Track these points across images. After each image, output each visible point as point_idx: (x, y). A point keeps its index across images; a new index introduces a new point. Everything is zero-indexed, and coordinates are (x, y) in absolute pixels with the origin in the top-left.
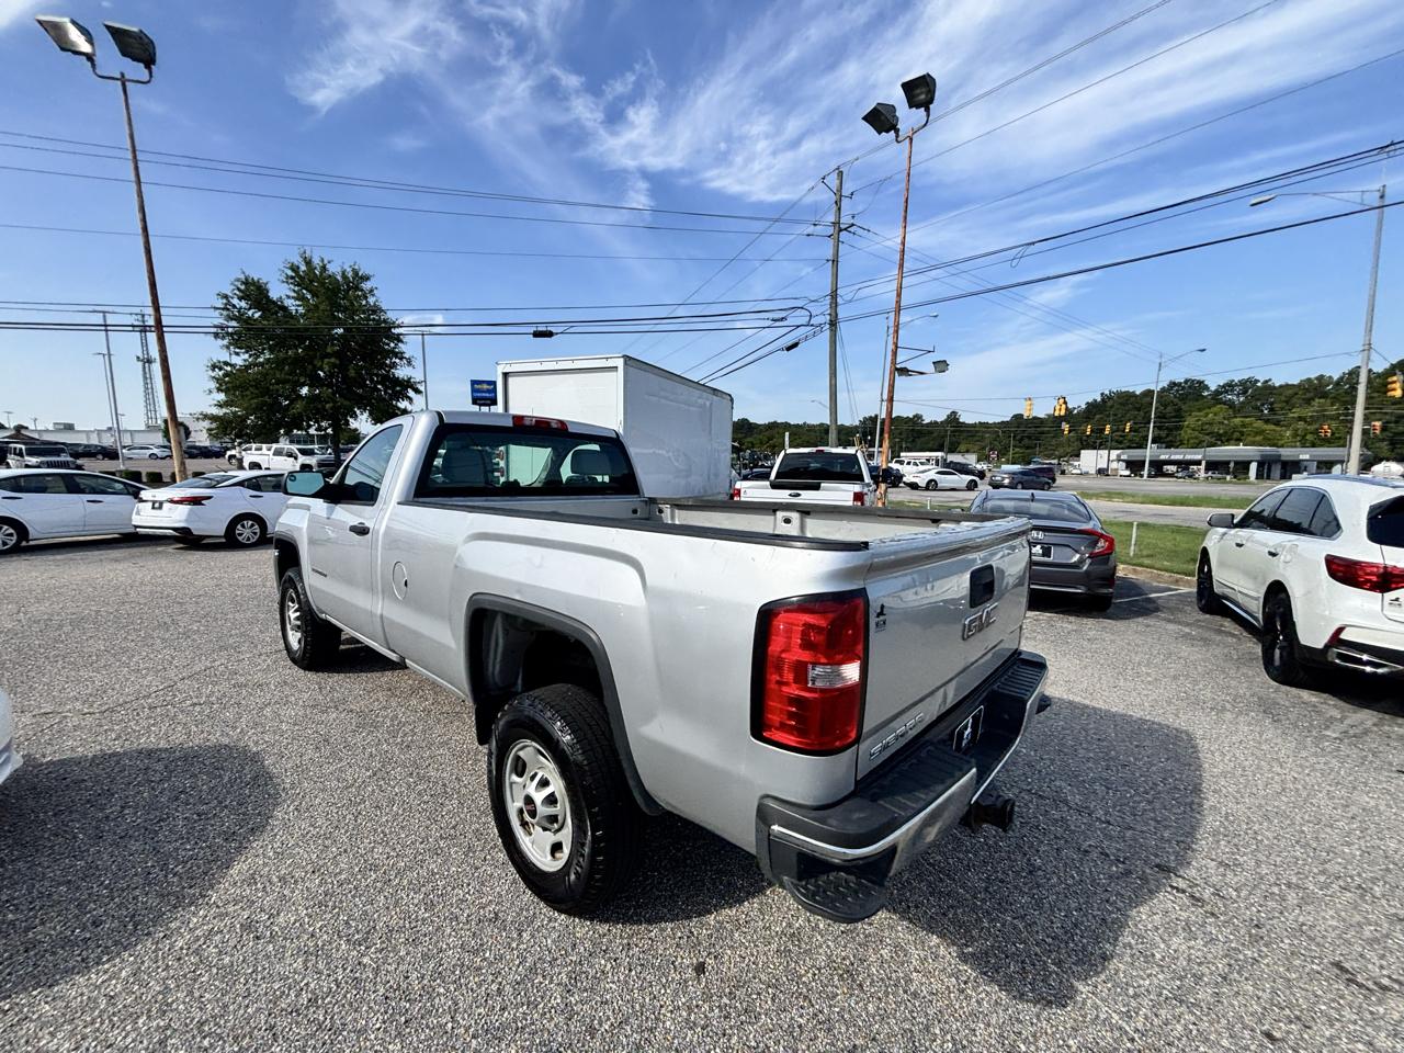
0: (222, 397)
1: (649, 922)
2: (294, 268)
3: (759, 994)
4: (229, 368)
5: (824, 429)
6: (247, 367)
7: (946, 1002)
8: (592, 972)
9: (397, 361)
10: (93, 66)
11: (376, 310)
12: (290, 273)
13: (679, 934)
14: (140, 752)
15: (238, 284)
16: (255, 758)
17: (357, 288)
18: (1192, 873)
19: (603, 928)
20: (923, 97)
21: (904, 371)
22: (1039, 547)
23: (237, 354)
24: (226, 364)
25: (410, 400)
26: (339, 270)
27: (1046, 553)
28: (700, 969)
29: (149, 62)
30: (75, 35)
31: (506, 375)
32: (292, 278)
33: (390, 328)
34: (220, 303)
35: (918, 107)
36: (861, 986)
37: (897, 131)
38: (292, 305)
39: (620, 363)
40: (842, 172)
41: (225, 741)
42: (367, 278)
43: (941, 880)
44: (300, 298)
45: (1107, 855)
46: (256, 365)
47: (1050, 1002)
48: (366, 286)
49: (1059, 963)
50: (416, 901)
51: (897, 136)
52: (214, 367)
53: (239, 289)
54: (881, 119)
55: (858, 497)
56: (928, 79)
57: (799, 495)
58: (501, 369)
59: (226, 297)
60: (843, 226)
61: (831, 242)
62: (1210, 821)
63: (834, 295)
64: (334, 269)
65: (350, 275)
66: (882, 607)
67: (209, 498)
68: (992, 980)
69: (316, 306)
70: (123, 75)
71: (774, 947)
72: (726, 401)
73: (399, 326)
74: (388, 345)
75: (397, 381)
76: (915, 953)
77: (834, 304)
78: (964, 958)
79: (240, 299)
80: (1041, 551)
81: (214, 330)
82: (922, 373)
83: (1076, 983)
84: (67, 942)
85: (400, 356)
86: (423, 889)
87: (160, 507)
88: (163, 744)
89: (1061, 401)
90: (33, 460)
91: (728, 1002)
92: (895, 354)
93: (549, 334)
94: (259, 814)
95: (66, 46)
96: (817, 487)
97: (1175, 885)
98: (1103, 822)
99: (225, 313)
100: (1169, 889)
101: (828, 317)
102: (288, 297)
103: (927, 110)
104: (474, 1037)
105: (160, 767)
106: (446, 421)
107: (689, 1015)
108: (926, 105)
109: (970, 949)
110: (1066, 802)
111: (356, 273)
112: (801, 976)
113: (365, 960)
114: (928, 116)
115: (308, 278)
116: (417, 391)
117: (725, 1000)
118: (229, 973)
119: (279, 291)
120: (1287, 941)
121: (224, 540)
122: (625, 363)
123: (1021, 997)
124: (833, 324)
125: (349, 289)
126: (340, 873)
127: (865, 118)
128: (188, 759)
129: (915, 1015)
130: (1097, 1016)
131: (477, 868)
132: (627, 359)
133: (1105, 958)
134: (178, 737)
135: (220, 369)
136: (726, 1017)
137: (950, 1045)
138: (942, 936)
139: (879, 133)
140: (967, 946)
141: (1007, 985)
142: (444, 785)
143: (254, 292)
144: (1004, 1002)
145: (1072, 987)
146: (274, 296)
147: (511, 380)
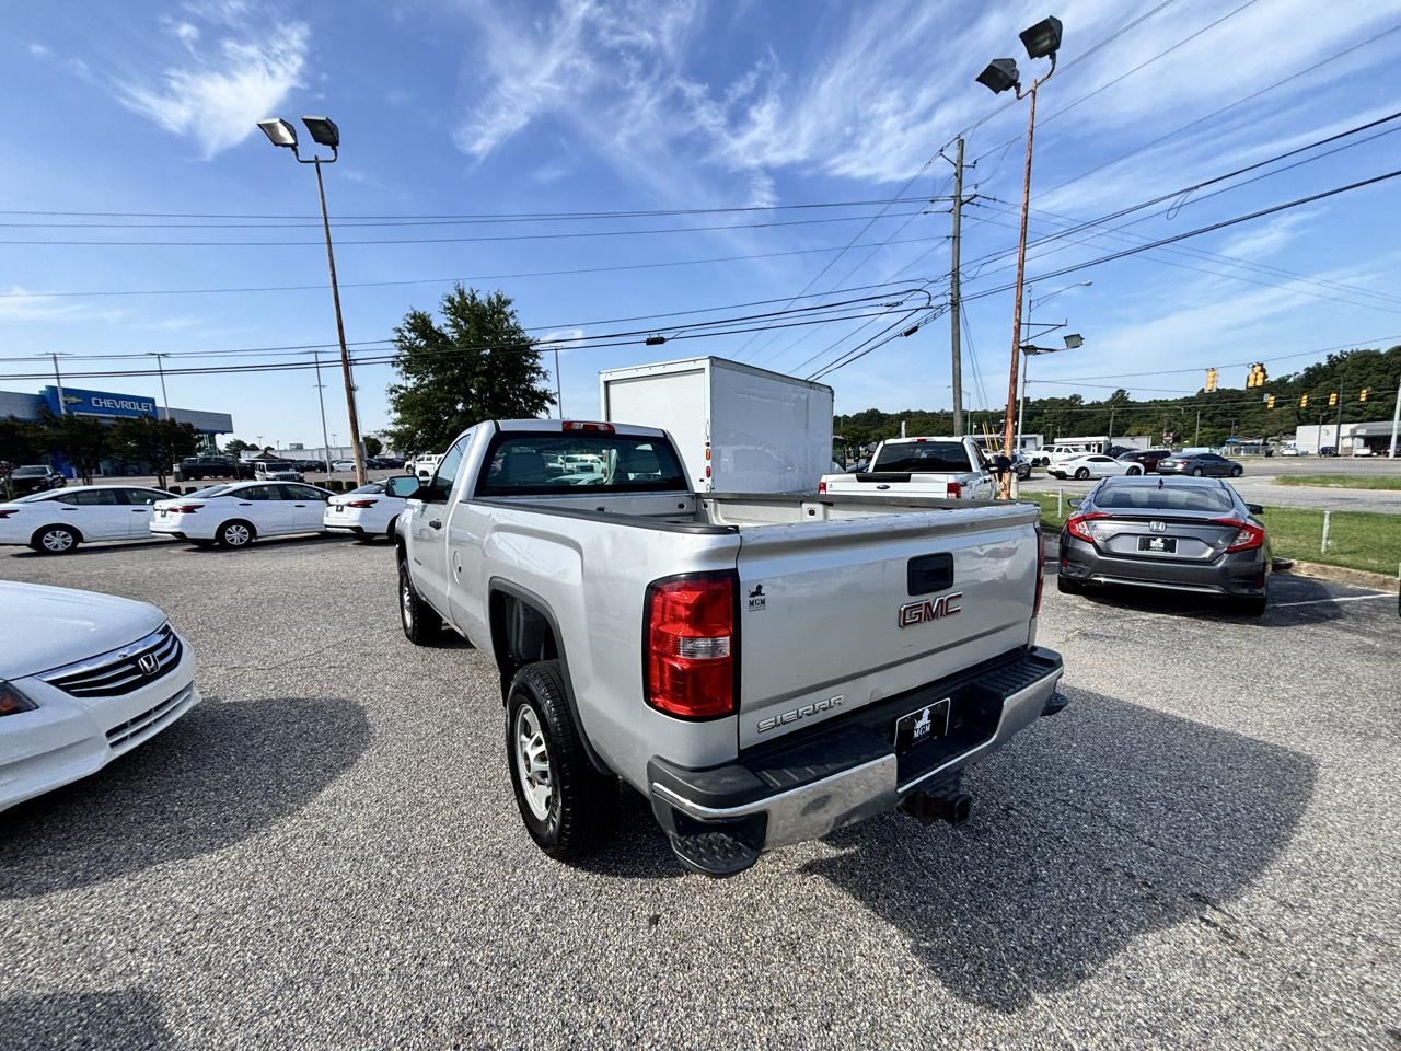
0: (398, 415)
1: (624, 876)
2: (451, 300)
3: (699, 949)
4: (402, 391)
5: (948, 417)
6: (416, 389)
7: (880, 987)
8: (562, 908)
9: (535, 375)
10: (297, 154)
11: (516, 330)
12: (448, 305)
13: (647, 890)
14: (286, 700)
15: (408, 319)
16: (360, 711)
17: (501, 312)
18: (1237, 908)
19: (583, 875)
20: (1047, 42)
21: (1030, 350)
22: (1159, 540)
23: (408, 378)
24: (401, 387)
25: (547, 410)
26: (486, 298)
27: (1170, 545)
28: (655, 920)
29: (334, 144)
30: (283, 132)
31: (607, 383)
32: (449, 308)
33: (528, 346)
34: (396, 336)
35: (1041, 55)
36: (799, 958)
37: (1018, 87)
38: (449, 332)
39: (706, 364)
40: (963, 141)
41: (344, 696)
42: (508, 303)
43: (924, 876)
44: (455, 325)
45: (1133, 877)
46: (422, 387)
47: (996, 1006)
48: (508, 310)
49: (1022, 972)
50: (443, 833)
51: (1018, 92)
52: (392, 391)
53: (408, 323)
54: (998, 77)
55: (952, 488)
56: (1053, 24)
57: (888, 487)
58: (603, 378)
59: (399, 330)
60: (964, 199)
61: (951, 218)
62: (1292, 856)
63: (956, 273)
64: (482, 298)
65: (495, 301)
66: (759, 587)
67: (376, 501)
68: (939, 975)
69: (468, 332)
70: (316, 158)
71: (729, 912)
72: (826, 395)
73: (536, 344)
74: (527, 361)
75: (535, 394)
76: (866, 938)
77: (956, 283)
78: (916, 950)
79: (410, 331)
80: (1162, 546)
81: (391, 359)
82: (1051, 350)
83: (1033, 994)
84: (205, 830)
85: (537, 370)
86: (451, 825)
87: (342, 511)
88: (302, 696)
89: (1258, 368)
90: (271, 474)
91: (669, 951)
92: (1018, 331)
93: (661, 341)
94: (352, 754)
95: (277, 142)
96: (907, 479)
97: (1207, 917)
98: (1145, 843)
99: (399, 344)
100: (1197, 921)
101: (950, 297)
102: (446, 325)
103: (1053, 57)
104: (454, 941)
105: (295, 712)
106: (502, 429)
107: (631, 955)
108: (1051, 52)
109: (928, 944)
110: (1106, 818)
111: (499, 298)
112: (743, 941)
113: (394, 872)
114: (1054, 63)
115: (462, 308)
116: (553, 402)
117: (667, 949)
118: (301, 865)
119: (441, 322)
120: (1332, 996)
121: (386, 537)
122: (712, 364)
123: (965, 996)
124: (955, 304)
125: (494, 313)
126: (395, 805)
127: (978, 80)
128: (315, 708)
129: (843, 992)
130: (1044, 1029)
131: (497, 814)
132: (714, 360)
133: (1080, 976)
134: (314, 692)
135: (396, 392)
136: (662, 963)
137: (868, 1025)
138: (901, 927)
139: (997, 92)
140: (925, 940)
141: (953, 983)
142: (494, 745)
143: (421, 324)
144: (942, 998)
145: (1028, 997)
146: (435, 326)
147: (611, 387)
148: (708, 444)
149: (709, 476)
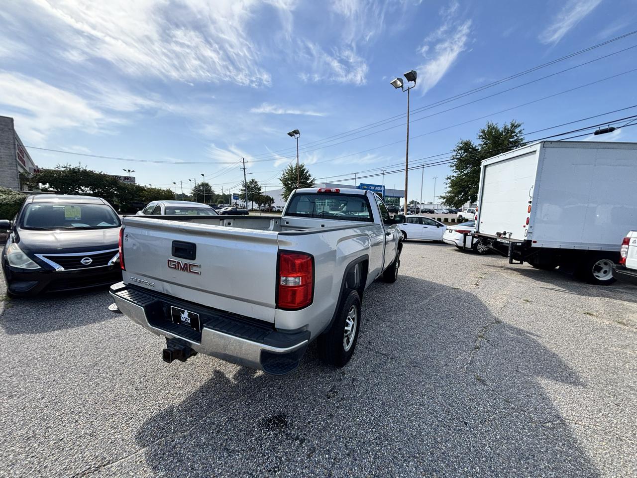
0: (450, 189)
4: (452, 178)
6: (459, 177)
10: (402, 89)
12: (481, 134)
17: (512, 132)
23: (456, 172)
24: (453, 176)
26: (503, 126)
29: (415, 79)
31: (485, 167)
32: (481, 136)
34: (455, 154)
38: (479, 148)
39: (538, 147)
42: (518, 126)
44: (484, 144)
46: (461, 176)
48: (517, 130)
52: (448, 178)
64: (500, 127)
65: (509, 127)
66: (127, 235)
70: (409, 87)
79: (461, 150)
81: (451, 164)
83: (145, 449)
95: (396, 87)
102: (479, 145)
111: (512, 125)
115: (489, 134)
119: (476, 143)
122: (543, 147)
125: (507, 133)
135: (450, 179)
143: (466, 146)
145: (144, 446)
146: (474, 146)
147: (488, 169)
148: (530, 202)
149: (527, 224)
